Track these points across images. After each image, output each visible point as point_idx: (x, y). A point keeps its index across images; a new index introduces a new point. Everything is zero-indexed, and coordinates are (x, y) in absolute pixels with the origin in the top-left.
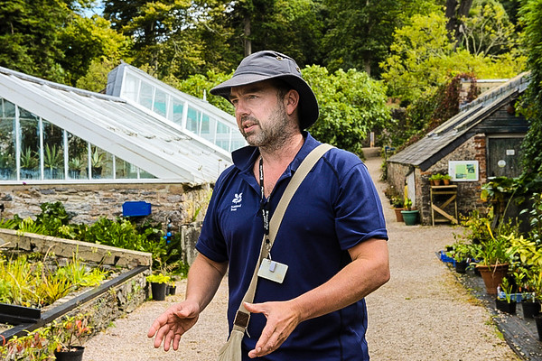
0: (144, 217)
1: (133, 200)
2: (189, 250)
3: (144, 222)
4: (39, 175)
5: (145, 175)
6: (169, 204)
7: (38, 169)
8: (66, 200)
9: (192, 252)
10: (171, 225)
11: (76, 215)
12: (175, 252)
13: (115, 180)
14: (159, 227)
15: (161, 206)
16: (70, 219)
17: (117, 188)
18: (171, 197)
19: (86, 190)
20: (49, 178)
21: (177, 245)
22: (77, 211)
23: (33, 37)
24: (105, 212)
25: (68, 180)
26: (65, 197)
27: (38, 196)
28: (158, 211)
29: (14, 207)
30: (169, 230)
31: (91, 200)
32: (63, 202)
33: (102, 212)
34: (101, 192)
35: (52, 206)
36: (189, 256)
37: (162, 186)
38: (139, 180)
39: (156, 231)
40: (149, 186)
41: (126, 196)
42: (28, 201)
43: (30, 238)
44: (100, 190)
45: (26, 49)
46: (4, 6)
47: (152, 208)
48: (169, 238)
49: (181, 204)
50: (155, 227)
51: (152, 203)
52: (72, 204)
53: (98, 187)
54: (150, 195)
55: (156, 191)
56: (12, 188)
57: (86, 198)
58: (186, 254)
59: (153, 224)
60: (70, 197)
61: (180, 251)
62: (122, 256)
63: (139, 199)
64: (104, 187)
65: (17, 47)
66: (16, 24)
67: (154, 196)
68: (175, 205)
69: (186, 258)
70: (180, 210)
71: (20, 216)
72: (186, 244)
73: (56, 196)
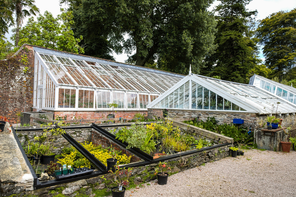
0: (241, 124)
1: (237, 118)
2: (257, 138)
3: (241, 126)
4: (209, 108)
5: (242, 109)
6: (250, 121)
7: (208, 106)
8: (216, 116)
9: (258, 139)
10: (251, 128)
11: (219, 122)
12: (251, 138)
13: (231, 111)
14: (246, 128)
15: (247, 121)
16: (217, 123)
17: (233, 113)
18: (251, 118)
19: (222, 114)
20: (211, 109)
21: (253, 136)
22: (219, 120)
23: (242, 71)
24: (228, 121)
25: (217, 110)
26: (216, 115)
27: (208, 115)
28: (246, 123)
29: (202, 118)
30: (250, 130)
31: (224, 117)
32: (215, 117)
33: (227, 121)
34: (227, 115)
35: (211, 118)
36: (257, 140)
37: (248, 114)
38: (240, 111)
39: (245, 130)
40: (243, 114)
41: (235, 117)
42: (205, 116)
43: (193, 128)
44: (227, 114)
45: (240, 75)
46: (234, 64)
47: (244, 122)
48: (250, 133)
49: (255, 121)
50: (245, 128)
51: (244, 119)
52: (218, 118)
53: (226, 113)
54: (243, 117)
55: (246, 115)
56: (201, 112)
57: (222, 116)
58: (256, 140)
59: (244, 127)
60: (218, 116)
61: (253, 138)
62: (221, 138)
63: (240, 118)
64: (228, 113)
65: (237, 75)
66: (238, 68)
67: (245, 117)
68: (253, 121)
69: (256, 141)
70: (255, 123)
71: (203, 120)
72: (256, 136)
73: (213, 115)
